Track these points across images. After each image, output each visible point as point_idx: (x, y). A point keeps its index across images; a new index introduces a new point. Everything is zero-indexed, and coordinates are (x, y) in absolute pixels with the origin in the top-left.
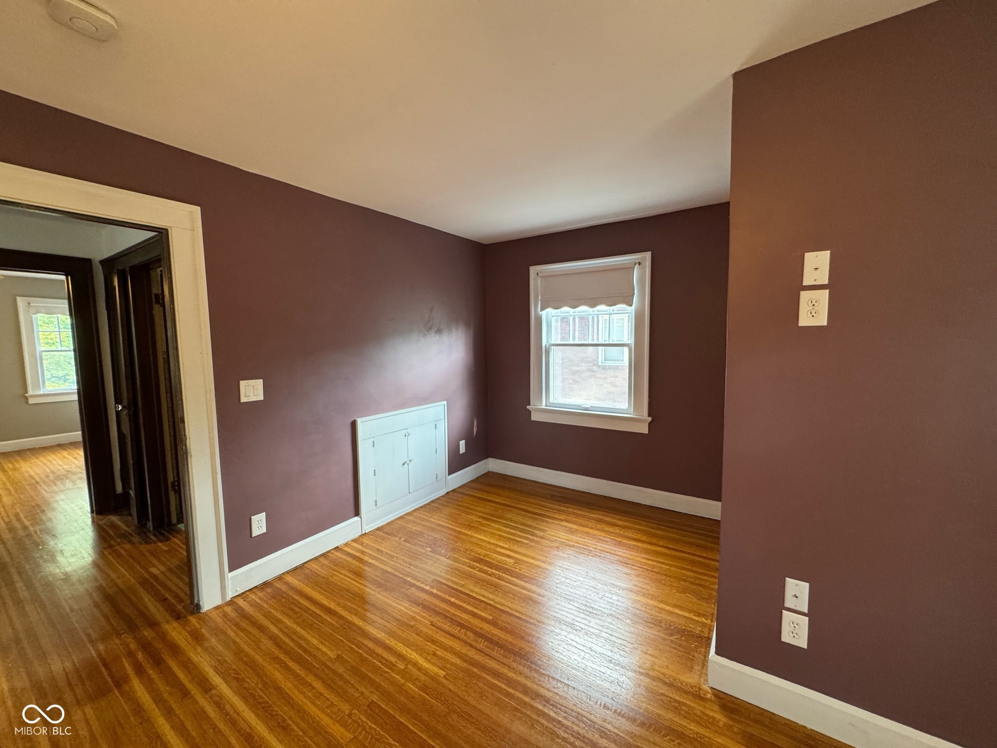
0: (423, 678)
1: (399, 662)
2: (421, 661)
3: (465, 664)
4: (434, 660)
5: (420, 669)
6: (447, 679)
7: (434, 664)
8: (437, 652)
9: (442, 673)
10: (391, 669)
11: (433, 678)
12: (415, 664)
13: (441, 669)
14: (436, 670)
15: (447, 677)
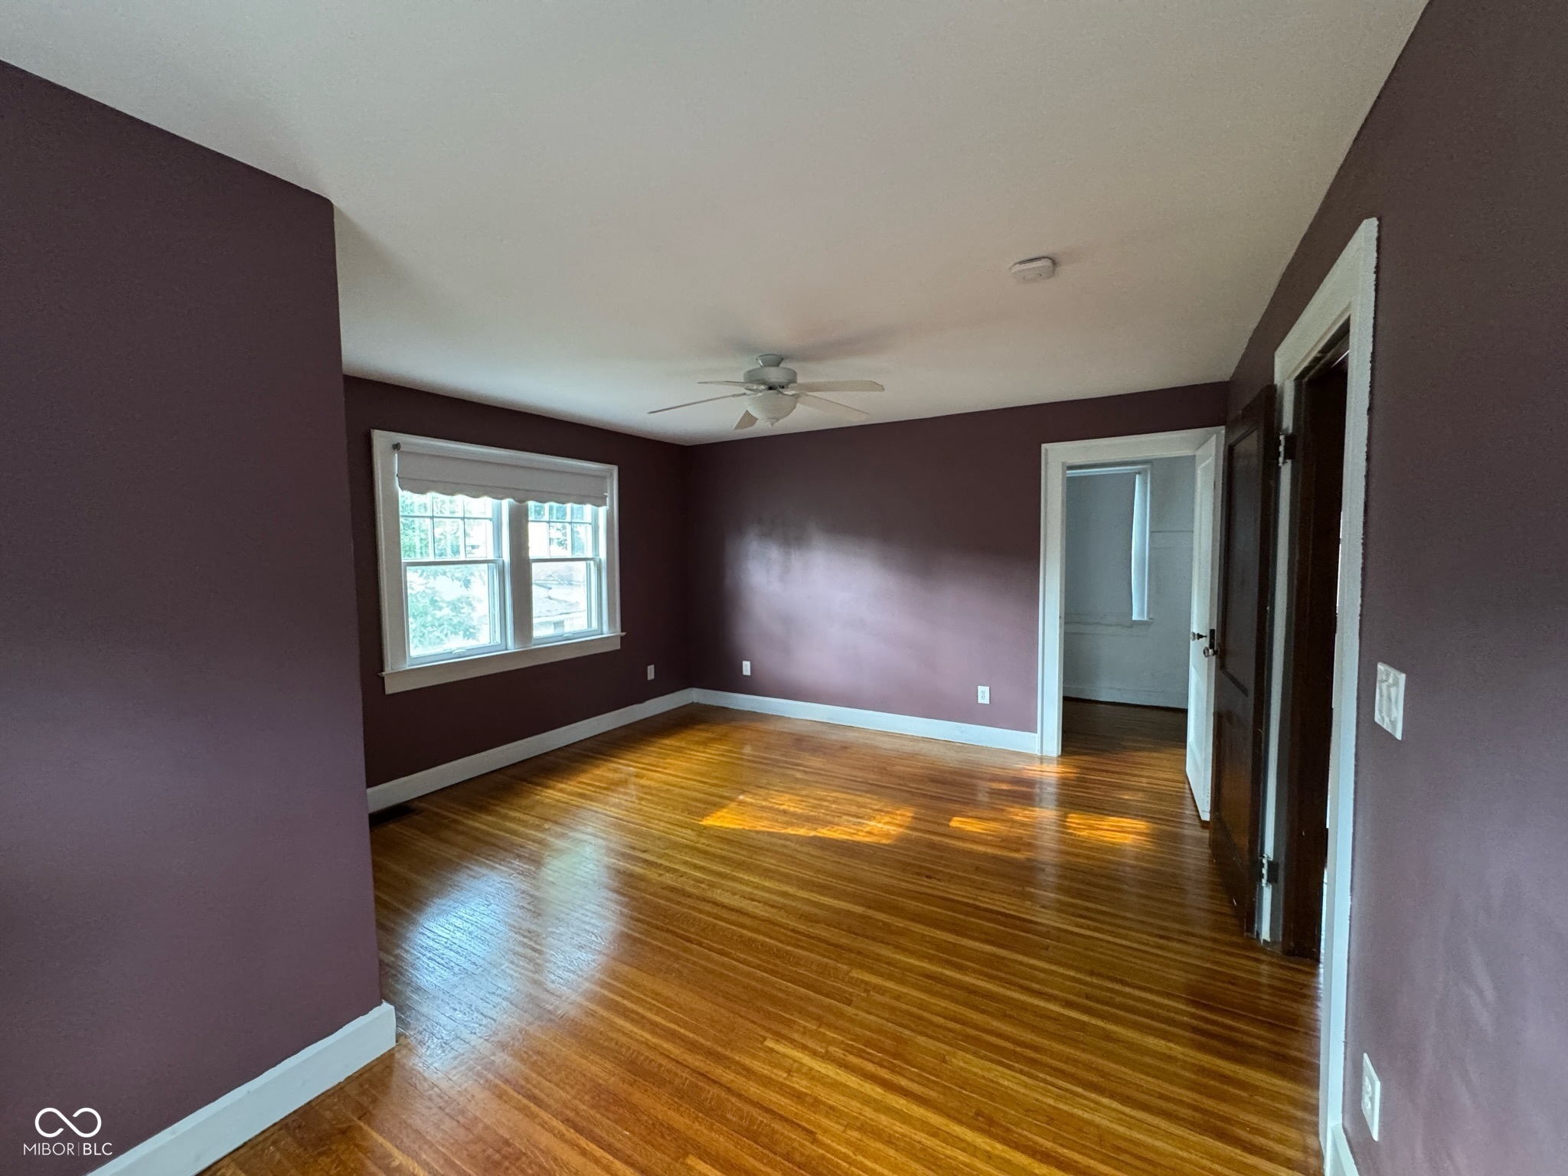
0: (796, 1036)
1: (842, 1056)
2: (807, 1060)
3: (737, 1058)
4: (788, 1063)
5: (804, 1048)
6: (761, 1036)
7: (784, 1056)
8: (785, 1075)
9: (770, 1043)
10: (848, 1045)
11: (780, 1037)
12: (814, 1054)
13: (772, 1050)
14: (780, 1048)
15: (761, 1039)
